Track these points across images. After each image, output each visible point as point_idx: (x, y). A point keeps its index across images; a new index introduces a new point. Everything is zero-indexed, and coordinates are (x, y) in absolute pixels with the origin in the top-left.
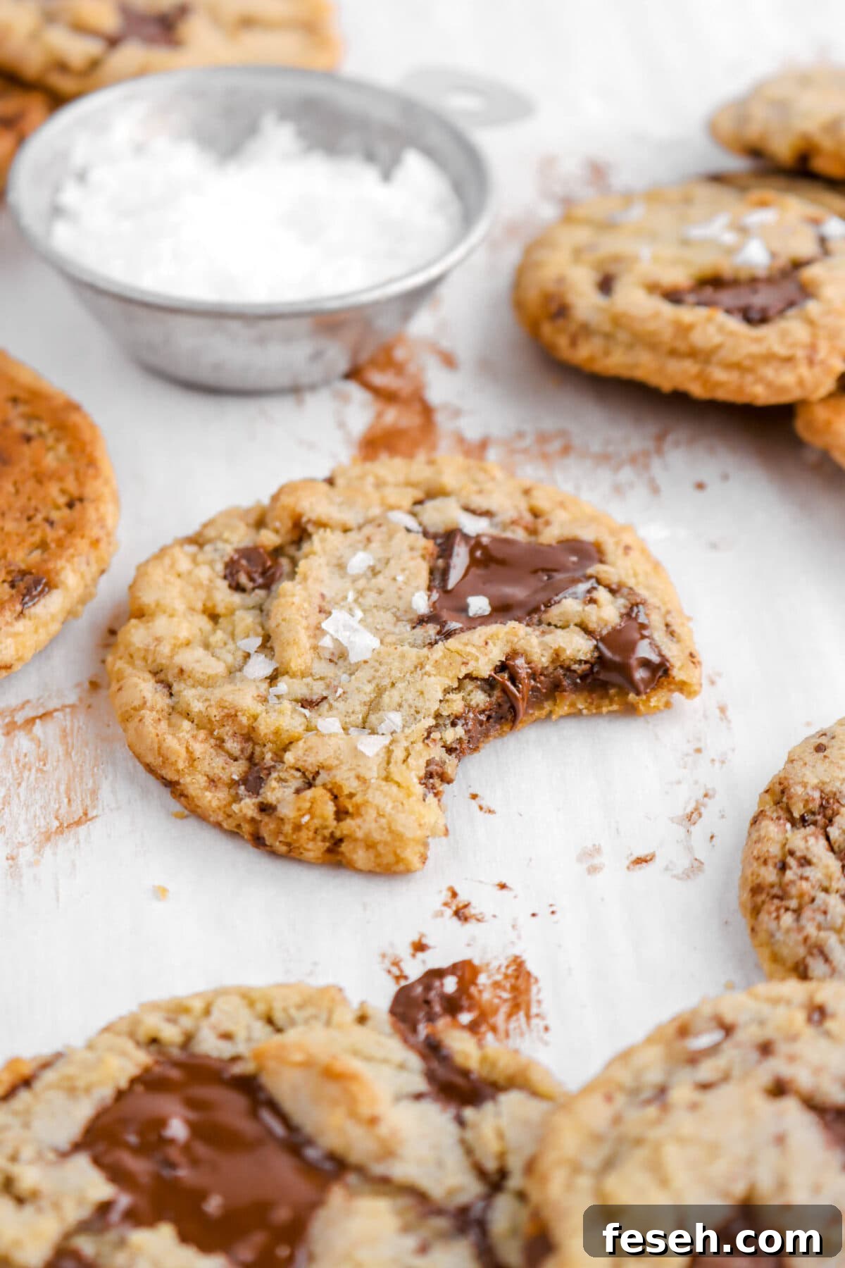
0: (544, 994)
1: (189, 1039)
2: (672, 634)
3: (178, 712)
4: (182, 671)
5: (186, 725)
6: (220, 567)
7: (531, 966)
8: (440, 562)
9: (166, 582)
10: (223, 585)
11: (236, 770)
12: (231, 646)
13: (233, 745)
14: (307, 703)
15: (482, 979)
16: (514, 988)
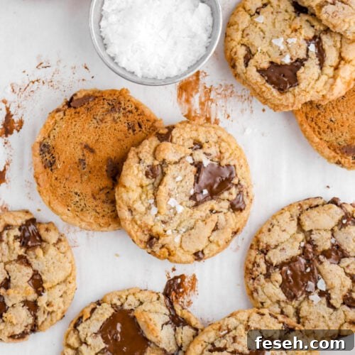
0: (199, 285)
1: (122, 305)
2: (248, 196)
3: (134, 221)
4: (135, 209)
5: (136, 227)
6: (144, 173)
7: (197, 277)
8: (197, 175)
9: (132, 180)
10: (145, 177)
11: (146, 238)
12: (147, 201)
13: (146, 232)
14: (163, 222)
15: (186, 280)
16: (192, 283)
